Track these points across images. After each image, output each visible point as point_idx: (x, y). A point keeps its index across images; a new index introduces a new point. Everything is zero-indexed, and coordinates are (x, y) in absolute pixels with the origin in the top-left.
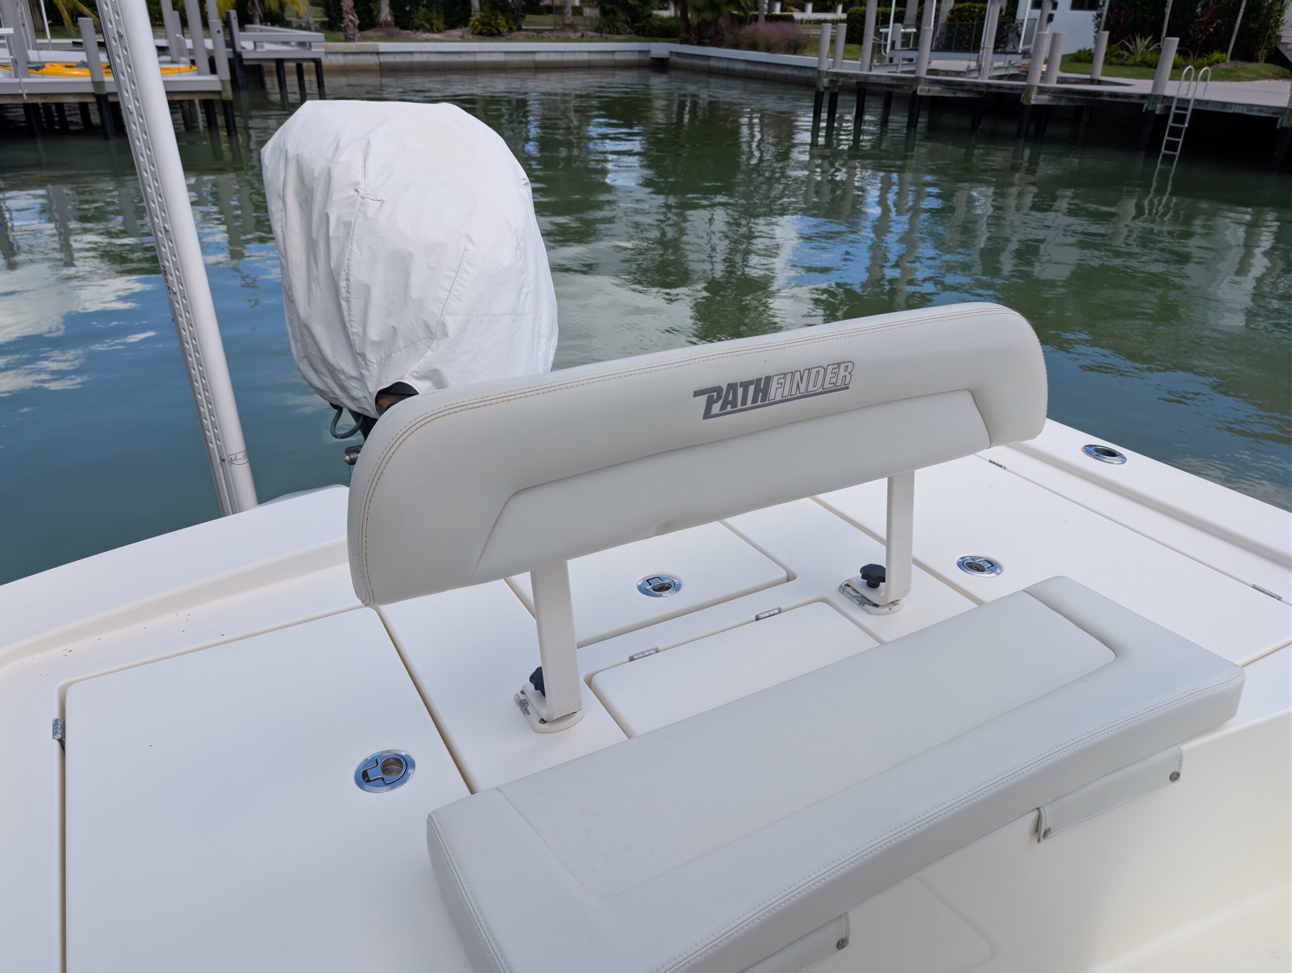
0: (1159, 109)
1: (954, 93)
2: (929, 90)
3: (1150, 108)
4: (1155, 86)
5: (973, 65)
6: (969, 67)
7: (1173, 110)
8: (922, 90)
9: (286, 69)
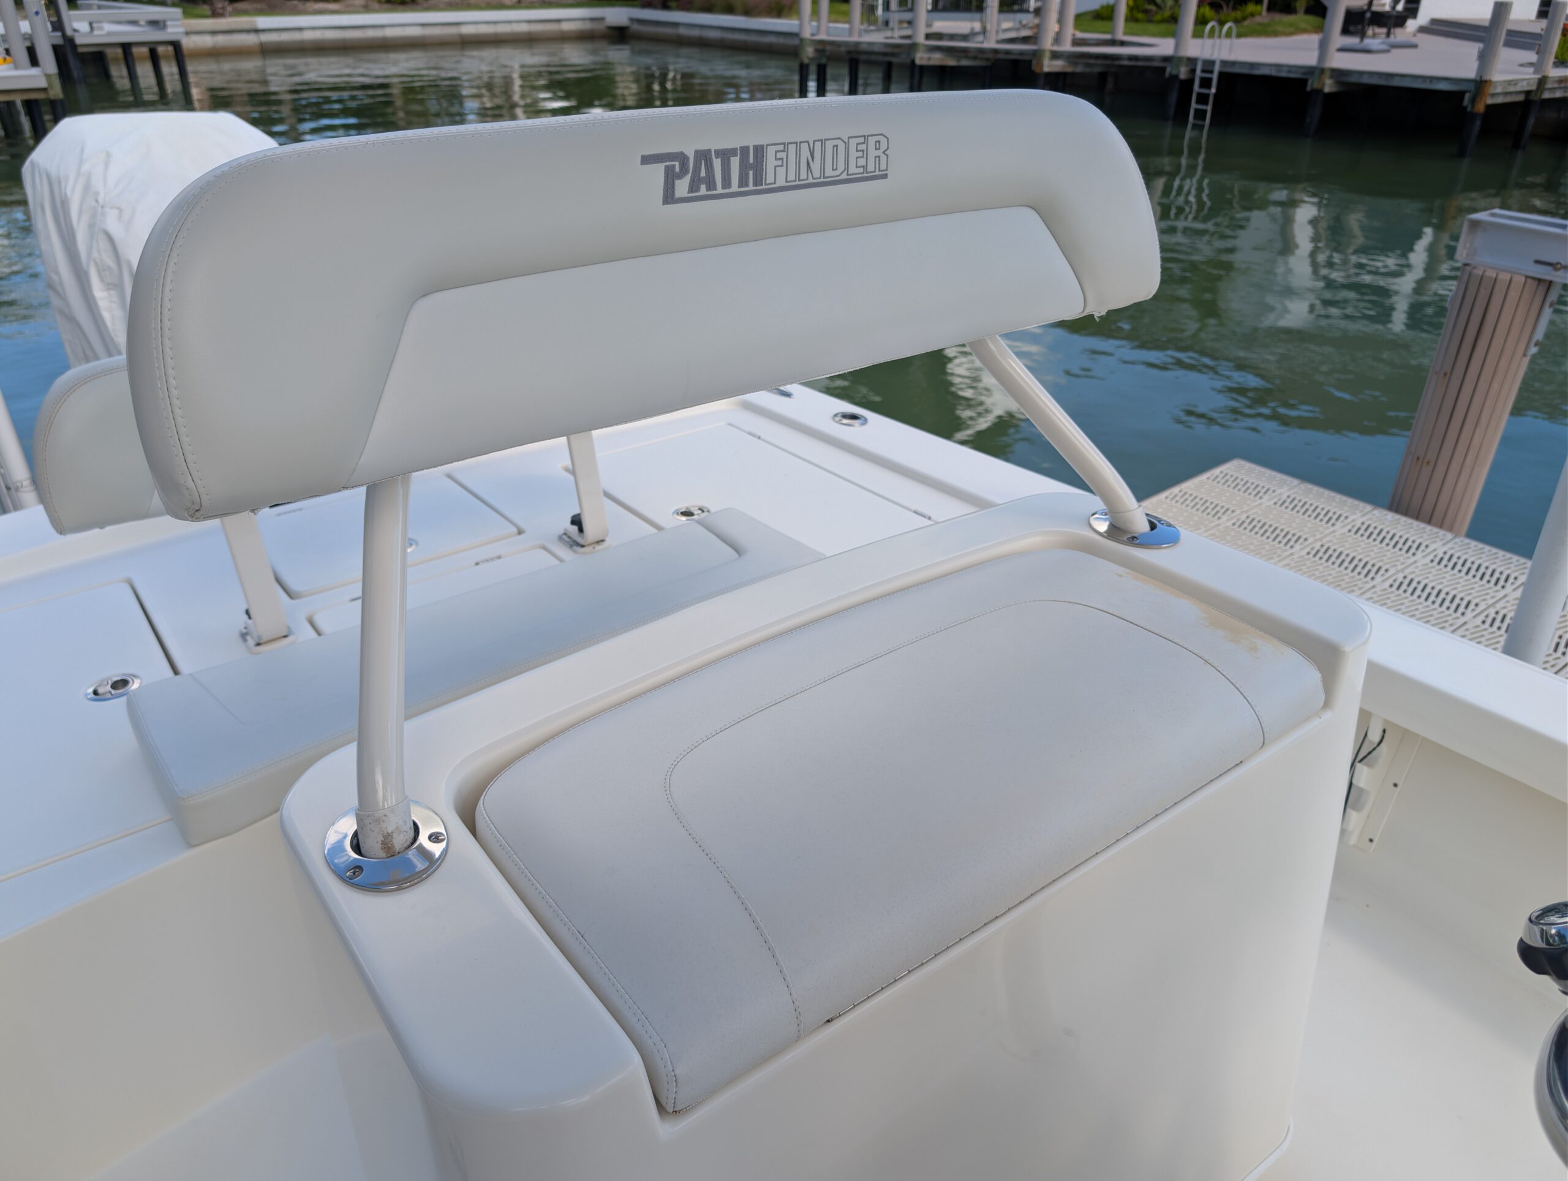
0: (1183, 73)
1: (958, 61)
2: (929, 59)
3: (1174, 72)
4: (1177, 46)
5: (977, 26)
6: (972, 29)
7: (1198, 72)
8: (921, 58)
9: (135, 55)
